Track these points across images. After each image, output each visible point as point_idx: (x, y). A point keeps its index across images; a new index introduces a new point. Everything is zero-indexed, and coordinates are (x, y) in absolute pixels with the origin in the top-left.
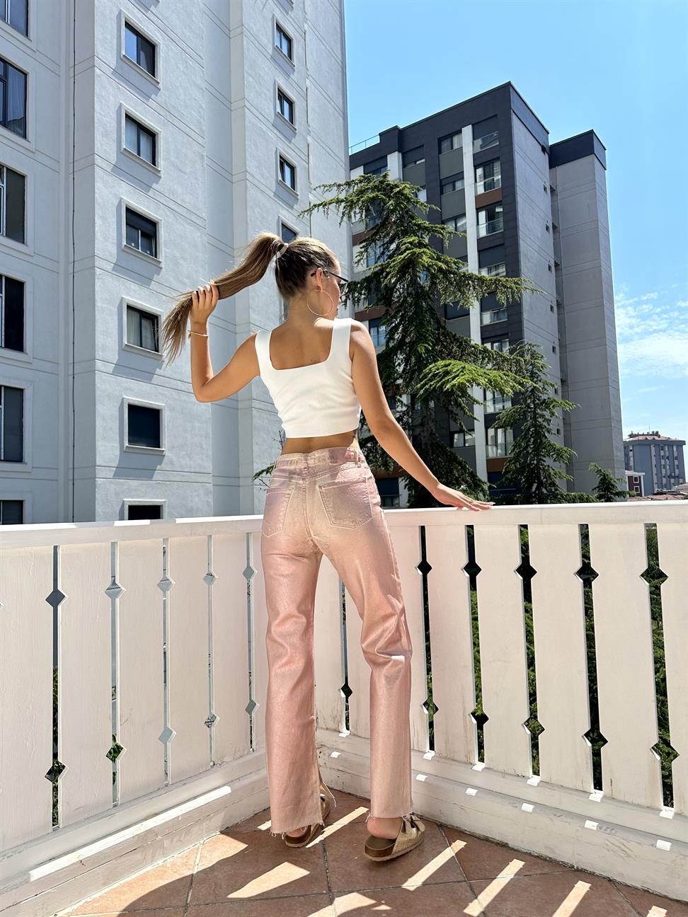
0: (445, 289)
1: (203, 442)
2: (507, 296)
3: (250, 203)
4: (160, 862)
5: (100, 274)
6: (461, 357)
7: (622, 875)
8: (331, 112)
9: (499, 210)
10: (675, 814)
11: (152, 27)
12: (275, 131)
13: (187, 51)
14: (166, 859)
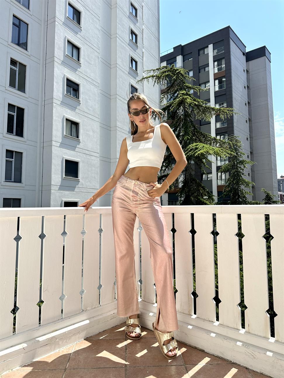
0: (198, 113)
1: (96, 176)
2: (224, 116)
3: (118, 77)
4: (57, 351)
5: (55, 106)
6: (204, 142)
7: (251, 366)
8: (153, 39)
9: (224, 79)
10: (275, 340)
11: (79, 5)
12: (129, 47)
13: (93, 14)
14: (60, 349)
